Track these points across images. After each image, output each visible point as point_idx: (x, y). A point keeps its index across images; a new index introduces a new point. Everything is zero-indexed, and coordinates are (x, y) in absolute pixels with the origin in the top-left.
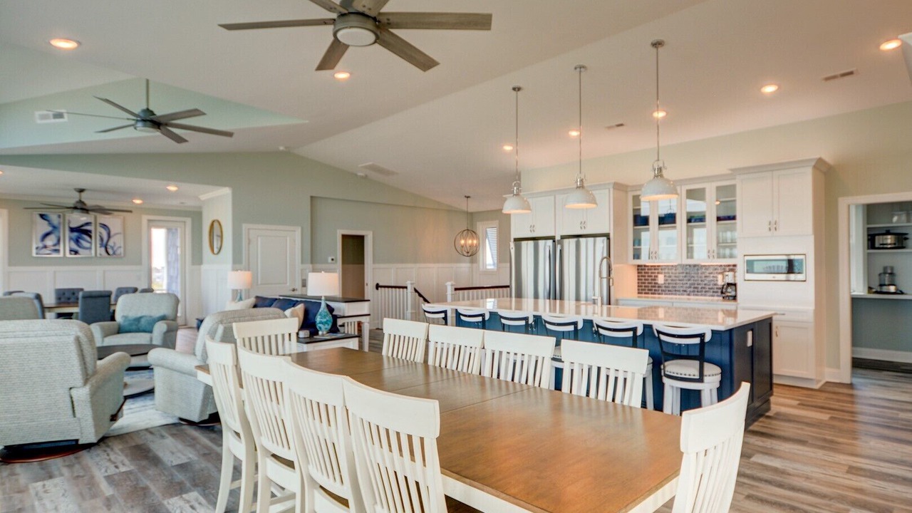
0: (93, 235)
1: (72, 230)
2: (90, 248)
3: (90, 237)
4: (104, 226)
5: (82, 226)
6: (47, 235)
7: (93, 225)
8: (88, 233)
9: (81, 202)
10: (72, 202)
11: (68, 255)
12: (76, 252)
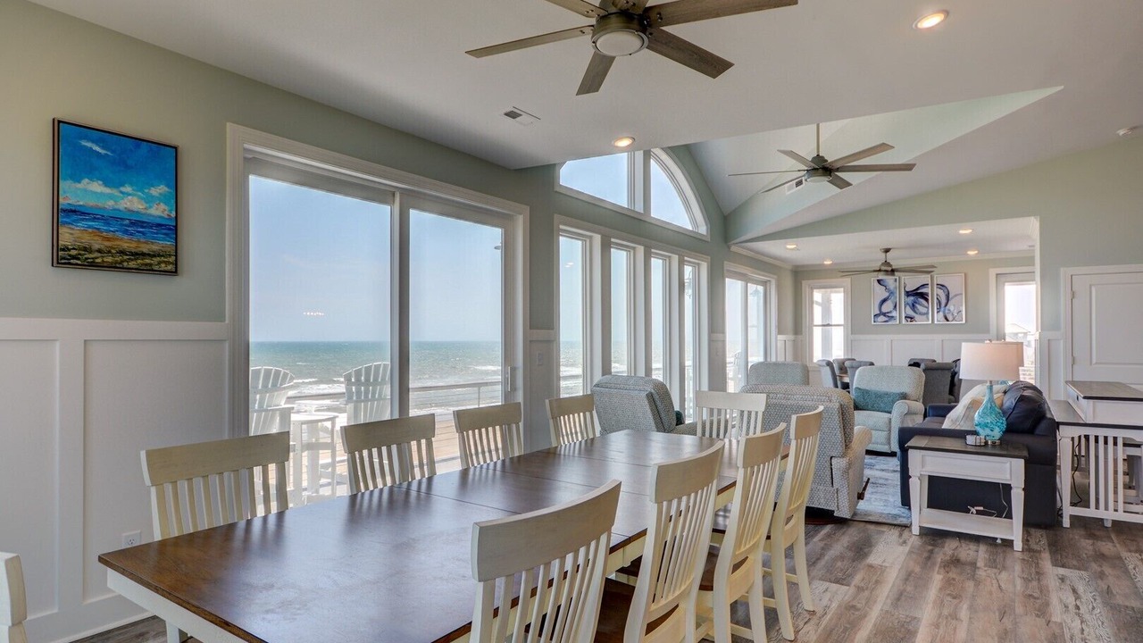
0: (930, 298)
1: (908, 294)
2: (927, 313)
3: (927, 300)
4: (942, 286)
5: (918, 289)
6: (884, 301)
7: (930, 286)
8: (924, 296)
9: (886, 263)
10: (877, 265)
11: (904, 321)
12: (912, 318)
